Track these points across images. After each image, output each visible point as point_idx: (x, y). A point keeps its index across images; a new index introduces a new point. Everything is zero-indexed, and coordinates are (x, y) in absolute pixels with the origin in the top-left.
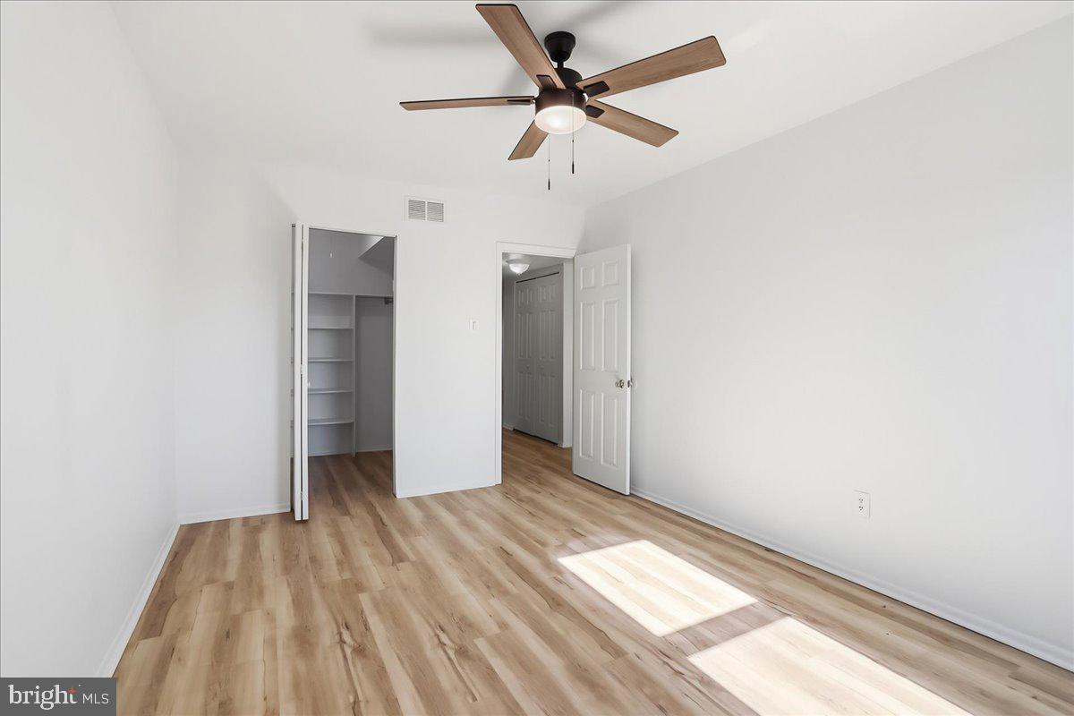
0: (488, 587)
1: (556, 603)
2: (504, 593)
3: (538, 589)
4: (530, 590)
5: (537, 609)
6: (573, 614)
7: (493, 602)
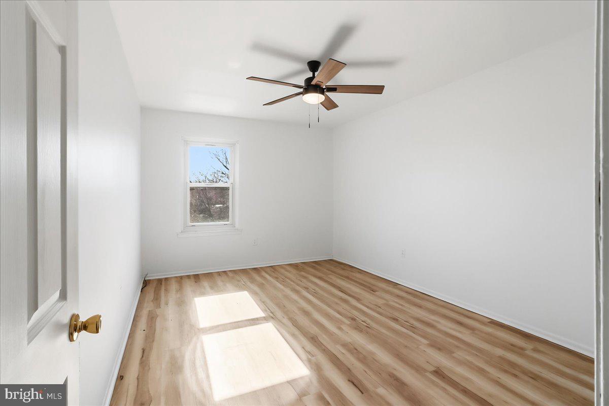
0: (356, 349)
1: (314, 340)
2: (345, 345)
3: (324, 347)
4: (329, 347)
5: (324, 336)
6: (305, 333)
7: (349, 340)
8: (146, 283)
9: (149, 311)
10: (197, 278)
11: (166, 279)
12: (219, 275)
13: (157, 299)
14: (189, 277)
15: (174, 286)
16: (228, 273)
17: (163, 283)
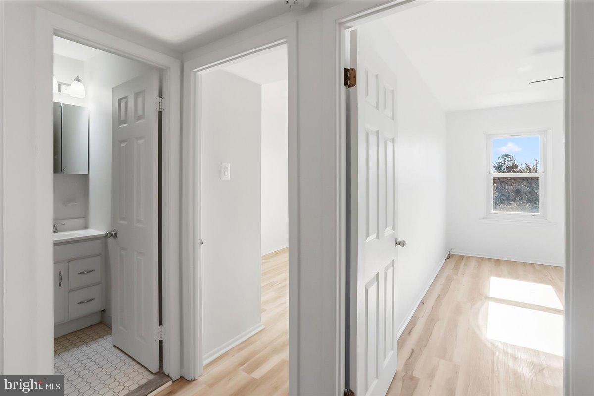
8: (450, 257)
9: (449, 275)
10: (498, 262)
11: (468, 257)
12: (524, 265)
13: (456, 268)
14: (490, 260)
15: (473, 264)
16: (535, 266)
17: (465, 259)
